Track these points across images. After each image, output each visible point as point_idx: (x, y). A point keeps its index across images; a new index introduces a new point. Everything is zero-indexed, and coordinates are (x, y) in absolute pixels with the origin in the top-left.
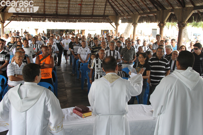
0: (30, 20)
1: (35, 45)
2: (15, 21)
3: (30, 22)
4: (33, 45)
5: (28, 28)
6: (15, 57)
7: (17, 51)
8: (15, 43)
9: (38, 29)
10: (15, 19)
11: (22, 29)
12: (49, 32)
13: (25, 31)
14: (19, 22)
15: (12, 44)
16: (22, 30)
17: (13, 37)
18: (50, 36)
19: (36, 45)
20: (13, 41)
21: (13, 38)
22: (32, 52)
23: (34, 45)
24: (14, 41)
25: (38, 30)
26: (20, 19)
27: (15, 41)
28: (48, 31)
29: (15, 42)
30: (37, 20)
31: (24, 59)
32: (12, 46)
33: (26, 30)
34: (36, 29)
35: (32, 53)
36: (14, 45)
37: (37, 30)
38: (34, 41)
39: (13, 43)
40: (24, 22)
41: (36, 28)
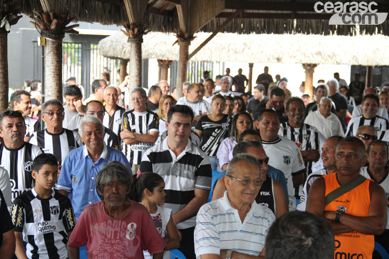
0: (288, 29)
1: (301, 131)
2: (231, 34)
3: (286, 36)
4: (292, 131)
5: (278, 60)
6: (228, 181)
7: (238, 155)
8: (224, 118)
9: (315, 65)
10: (230, 24)
11: (251, 66)
12: (361, 80)
13: (263, 72)
14: (244, 36)
15: (215, 125)
16: (253, 69)
17: (220, 96)
18: (364, 94)
19: (304, 132)
20: (217, 113)
21: (218, 100)
22: (292, 160)
23: (297, 130)
24: (221, 111)
25: (316, 69)
26: (250, 23)
27: (226, 112)
28: (358, 71)
29: (226, 116)
30: (317, 27)
31: (261, 190)
32: (213, 134)
33: (266, 69)
34: (309, 65)
35: (291, 165)
36: (220, 128)
37: (310, 68)
38: (297, 112)
39: (218, 119)
40: (264, 36)
41: (309, 63)
